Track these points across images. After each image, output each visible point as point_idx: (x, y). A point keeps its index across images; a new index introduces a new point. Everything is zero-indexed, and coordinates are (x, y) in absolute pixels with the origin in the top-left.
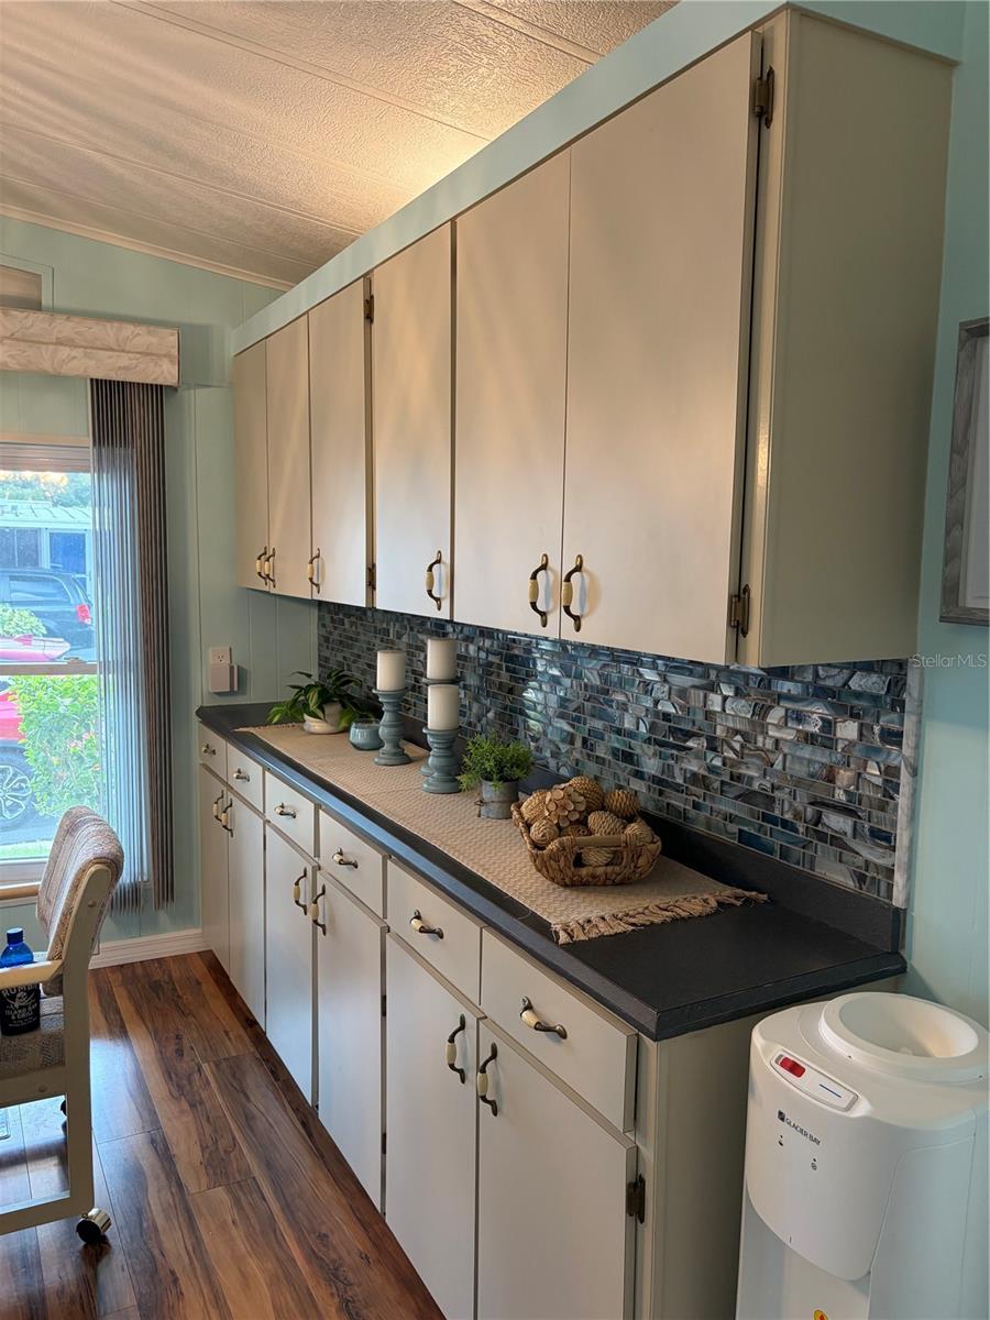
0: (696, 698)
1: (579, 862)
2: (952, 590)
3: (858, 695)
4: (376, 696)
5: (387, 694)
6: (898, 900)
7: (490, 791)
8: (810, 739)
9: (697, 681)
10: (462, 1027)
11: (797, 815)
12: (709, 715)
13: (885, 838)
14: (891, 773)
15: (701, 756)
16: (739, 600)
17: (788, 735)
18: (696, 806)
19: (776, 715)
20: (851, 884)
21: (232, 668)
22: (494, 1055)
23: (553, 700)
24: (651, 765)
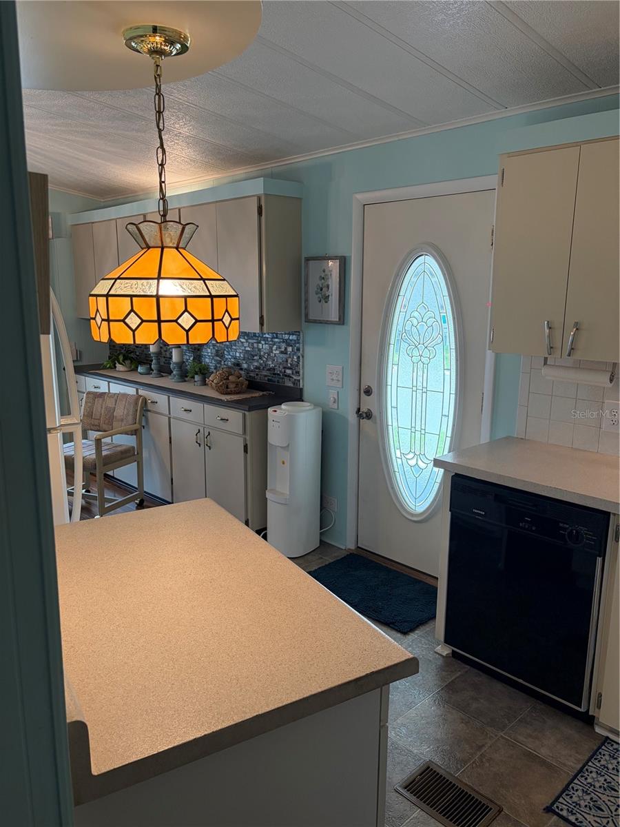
0: (255, 345)
1: (227, 388)
2: (306, 315)
3: (291, 340)
4: (150, 355)
5: (154, 353)
6: (301, 387)
7: (197, 378)
8: (282, 352)
9: (255, 341)
10: (199, 432)
11: (280, 372)
12: (259, 350)
13: (298, 373)
14: (298, 357)
15: (257, 361)
16: (261, 318)
17: (278, 352)
18: (257, 375)
19: (275, 347)
20: (292, 385)
21: (77, 351)
22: (209, 434)
23: (214, 351)
24: (245, 366)
